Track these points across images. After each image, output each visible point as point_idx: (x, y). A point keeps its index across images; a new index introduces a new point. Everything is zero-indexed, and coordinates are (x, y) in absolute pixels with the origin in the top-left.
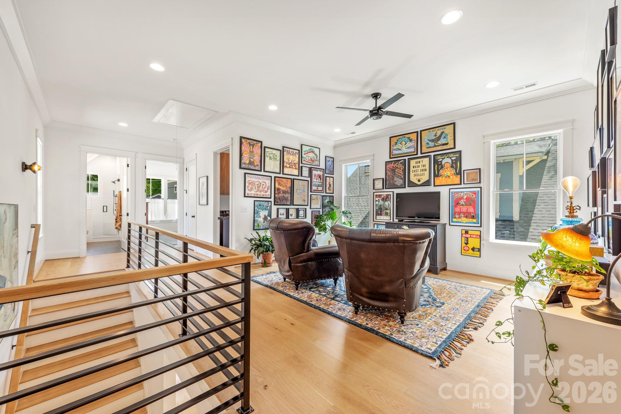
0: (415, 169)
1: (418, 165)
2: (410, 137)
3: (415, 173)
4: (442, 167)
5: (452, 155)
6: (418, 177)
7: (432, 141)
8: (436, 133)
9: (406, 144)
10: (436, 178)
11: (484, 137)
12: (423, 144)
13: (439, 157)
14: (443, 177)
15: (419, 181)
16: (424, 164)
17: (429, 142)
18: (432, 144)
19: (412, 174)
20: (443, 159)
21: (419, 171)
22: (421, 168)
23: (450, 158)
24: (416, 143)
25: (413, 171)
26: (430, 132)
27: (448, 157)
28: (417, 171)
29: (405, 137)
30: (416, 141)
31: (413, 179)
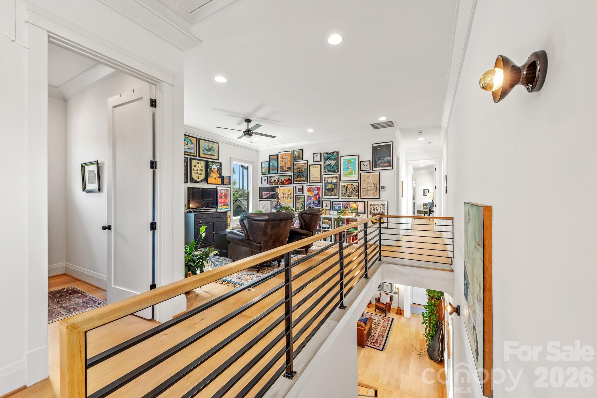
0: (195, 168)
1: (198, 165)
2: (191, 140)
3: (196, 172)
4: (212, 171)
5: (217, 164)
6: (198, 175)
7: (207, 150)
8: (209, 145)
9: (188, 144)
10: (209, 178)
11: (231, 159)
12: (201, 150)
13: (210, 163)
14: (212, 178)
15: (198, 178)
16: (201, 165)
17: (204, 150)
18: (206, 152)
19: (193, 172)
20: (213, 165)
21: (198, 170)
22: (199, 168)
23: (216, 166)
24: (196, 146)
25: (194, 170)
26: (205, 142)
27: (215, 165)
28: (197, 170)
29: (187, 138)
30: (196, 145)
31: (194, 176)
